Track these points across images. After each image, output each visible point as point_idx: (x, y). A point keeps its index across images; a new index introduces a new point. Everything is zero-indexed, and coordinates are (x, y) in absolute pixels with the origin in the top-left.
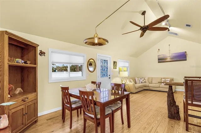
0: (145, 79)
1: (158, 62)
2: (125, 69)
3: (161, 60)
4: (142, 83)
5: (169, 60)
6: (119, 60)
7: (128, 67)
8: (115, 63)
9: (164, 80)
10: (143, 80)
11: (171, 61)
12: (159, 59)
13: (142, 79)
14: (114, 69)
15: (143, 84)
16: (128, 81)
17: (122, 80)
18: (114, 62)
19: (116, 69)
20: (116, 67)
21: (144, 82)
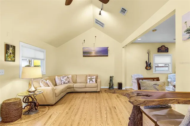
0: (68, 78)
1: (83, 56)
2: (38, 63)
3: (86, 54)
4: (64, 83)
5: (93, 54)
6: (21, 44)
7: (44, 59)
8: (11, 49)
9: (90, 77)
10: (66, 80)
11: (95, 56)
12: (84, 53)
13: (65, 78)
14: (6, 60)
15: (66, 85)
16: (41, 84)
17: (29, 84)
18: (7, 47)
19: (14, 61)
20: (14, 57)
21: (67, 82)
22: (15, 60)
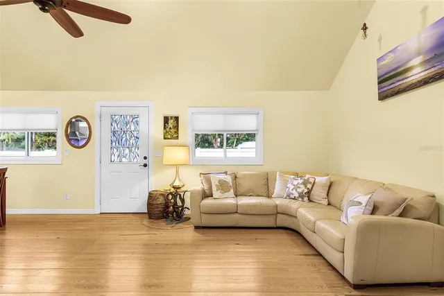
7: (256, 130)
8: (171, 121)
10: (297, 187)
12: (380, 82)
13: (296, 182)
14: (165, 138)
18: (166, 120)
20: (177, 132)
21: (297, 195)
22: (178, 137)
